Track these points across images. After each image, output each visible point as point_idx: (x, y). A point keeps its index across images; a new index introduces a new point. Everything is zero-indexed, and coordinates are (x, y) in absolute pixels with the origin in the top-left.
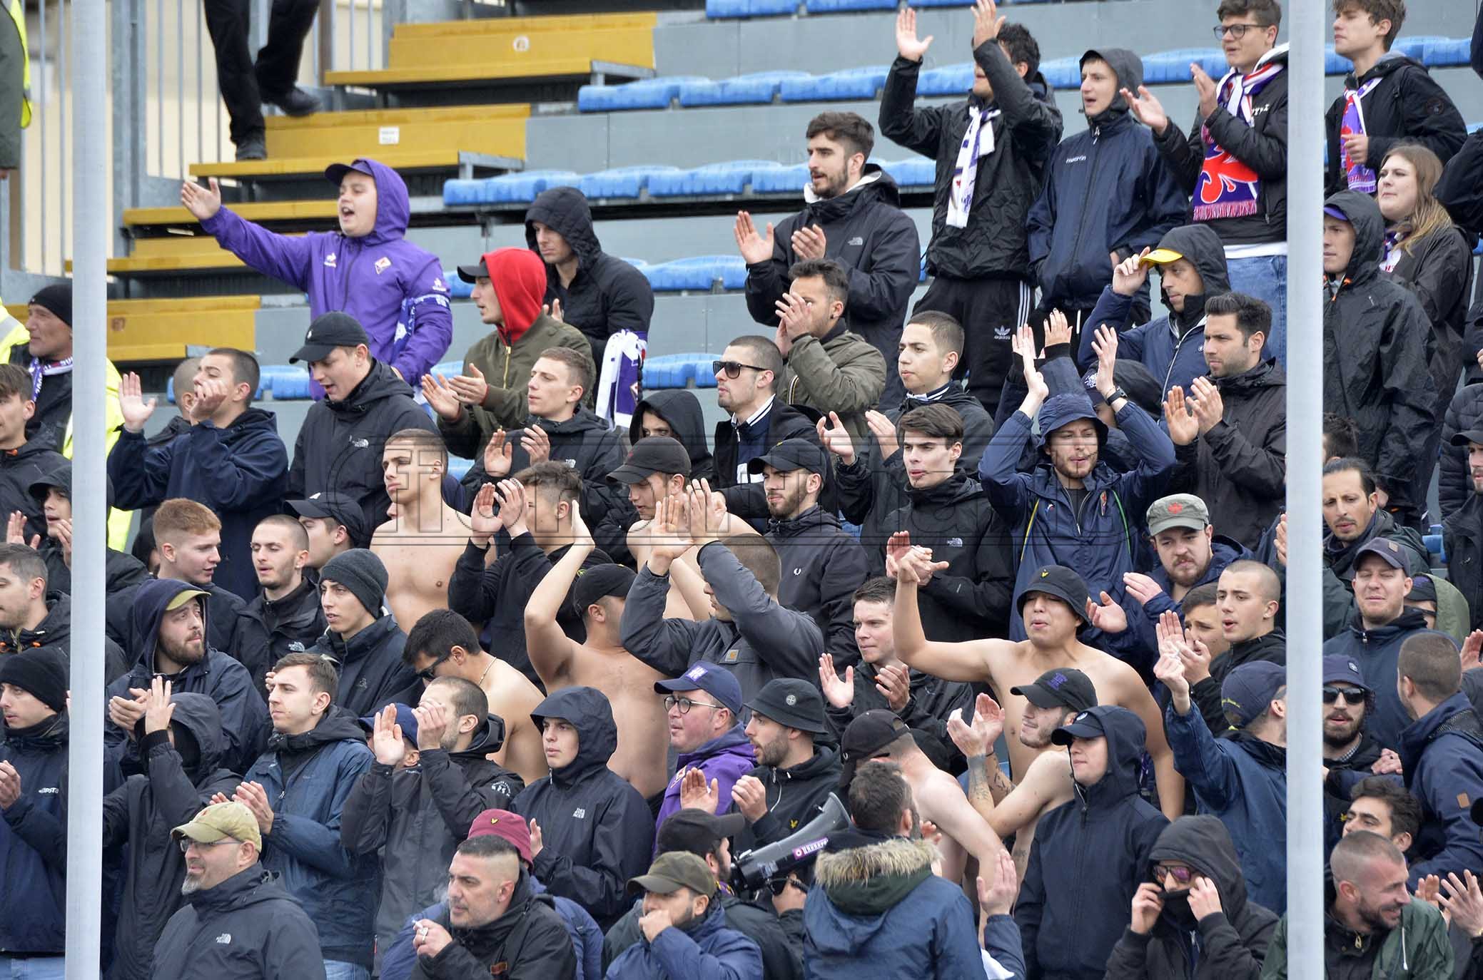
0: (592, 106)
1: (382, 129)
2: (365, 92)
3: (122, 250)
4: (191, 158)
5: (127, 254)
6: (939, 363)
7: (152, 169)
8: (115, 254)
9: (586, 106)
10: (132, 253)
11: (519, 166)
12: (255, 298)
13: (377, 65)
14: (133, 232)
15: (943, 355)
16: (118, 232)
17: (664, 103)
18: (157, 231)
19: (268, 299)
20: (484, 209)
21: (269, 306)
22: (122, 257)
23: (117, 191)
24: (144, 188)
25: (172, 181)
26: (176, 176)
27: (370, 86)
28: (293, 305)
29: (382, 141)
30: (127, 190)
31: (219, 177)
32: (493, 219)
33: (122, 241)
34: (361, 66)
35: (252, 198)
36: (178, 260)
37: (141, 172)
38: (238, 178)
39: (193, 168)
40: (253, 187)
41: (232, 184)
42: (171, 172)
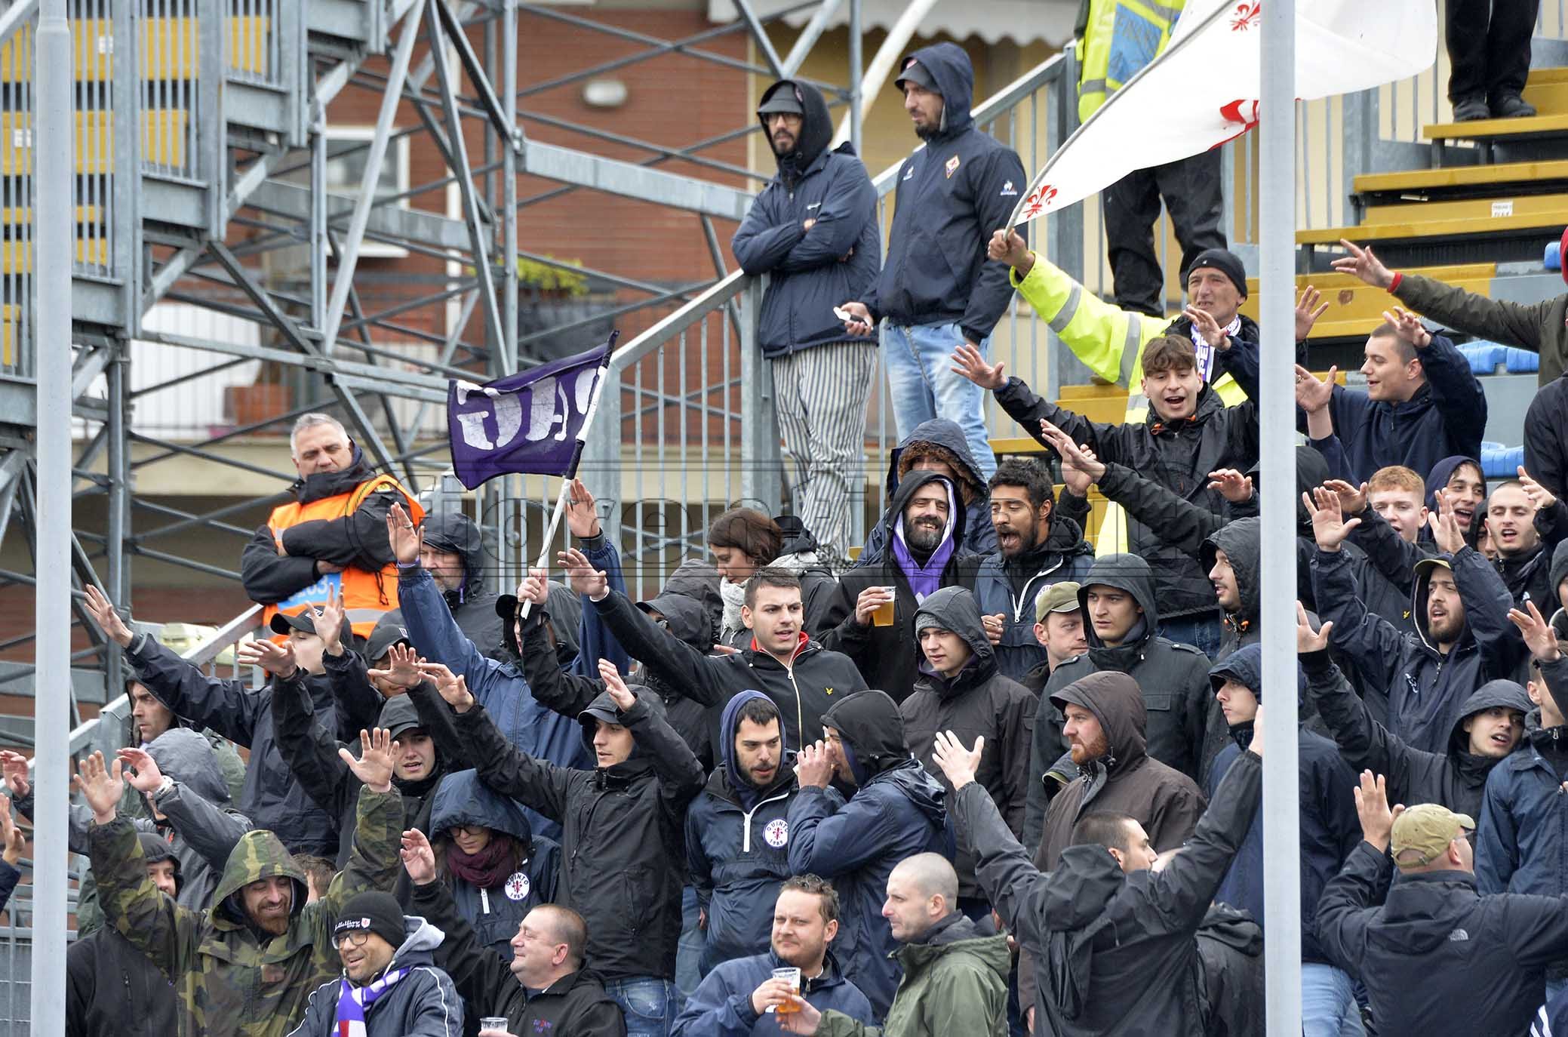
3: (1351, 218)
4: (1426, 119)
5: (1358, 222)
7: (1384, 133)
8: (1345, 222)
10: (1362, 222)
12: (1490, 266)
14: (1364, 200)
16: (1348, 201)
18: (1390, 197)
19: (1504, 267)
21: (1505, 274)
22: (1351, 226)
23: (1347, 157)
24: (1375, 153)
25: (1406, 144)
26: (1410, 139)
28: (1531, 272)
30: (1358, 155)
31: (1456, 139)
33: (1351, 209)
35: (1491, 160)
36: (1409, 227)
37: (1372, 134)
38: (1476, 138)
39: (1427, 131)
40: (1489, 148)
41: (1470, 145)
42: (1405, 135)
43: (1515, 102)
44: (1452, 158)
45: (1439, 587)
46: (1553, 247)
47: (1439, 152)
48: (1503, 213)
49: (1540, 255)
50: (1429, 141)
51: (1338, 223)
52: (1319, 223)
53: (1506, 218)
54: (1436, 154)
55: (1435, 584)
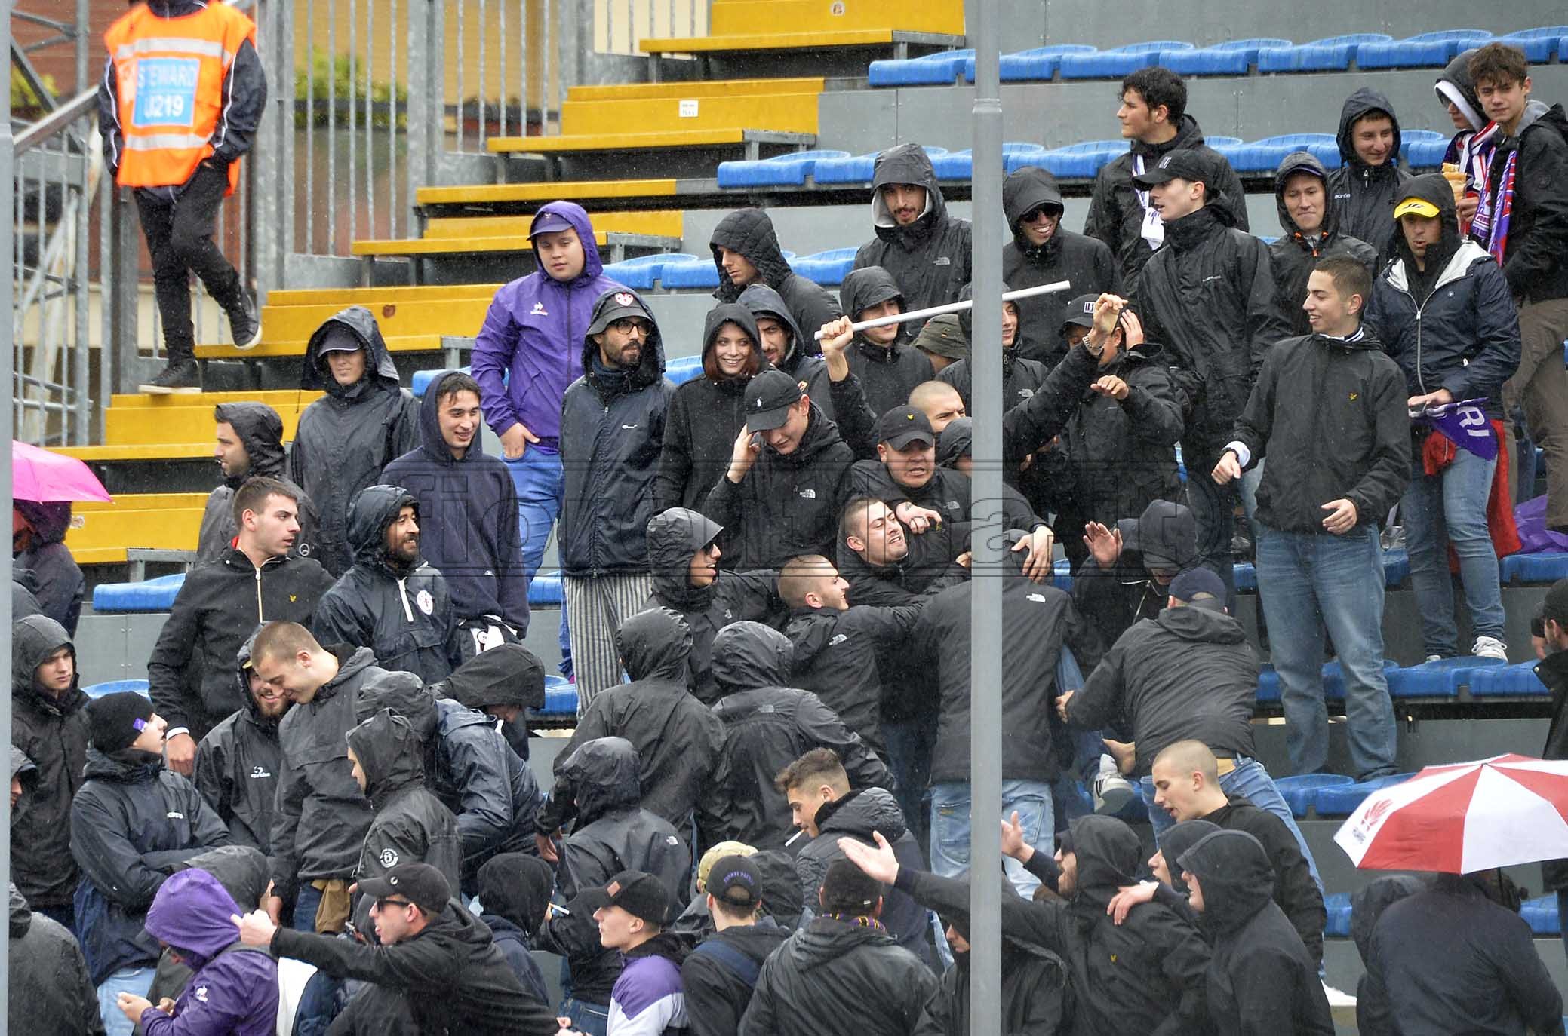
0: (884, 81)
1: (682, 102)
2: (688, 57)
6: (1343, 308)
9: (876, 81)
11: (812, 142)
13: (701, 32)
15: (1345, 300)
17: (949, 78)
20: (755, 191)
27: (692, 53)
29: (682, 114)
32: (766, 201)
34: (683, 34)
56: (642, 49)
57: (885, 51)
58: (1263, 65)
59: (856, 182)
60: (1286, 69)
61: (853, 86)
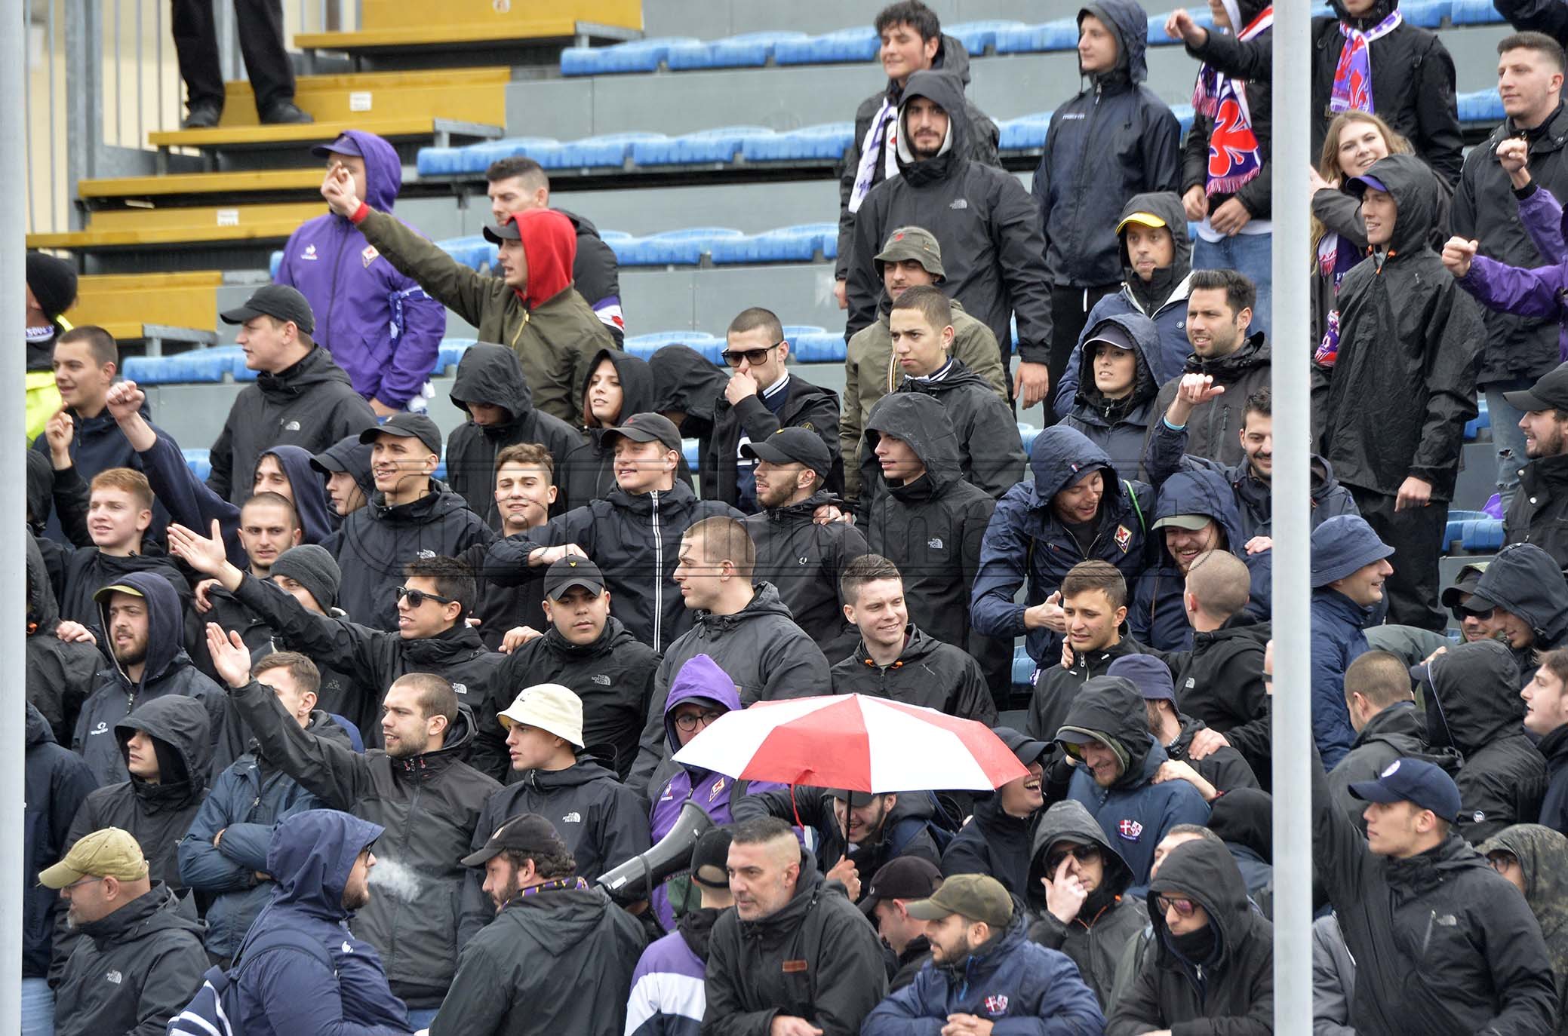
0: (575, 70)
1: (354, 95)
2: (337, 56)
3: (76, 223)
4: (151, 125)
5: (83, 227)
6: (938, 343)
7: (109, 138)
8: (70, 226)
9: (568, 70)
10: (88, 228)
11: (498, 133)
12: (216, 274)
14: (89, 205)
15: (939, 334)
16: (73, 205)
17: (651, 67)
18: (115, 203)
19: (231, 275)
20: (460, 179)
21: (232, 283)
22: (77, 231)
23: (72, 162)
24: (100, 158)
25: (130, 150)
26: (135, 145)
27: (342, 50)
29: (355, 109)
30: (82, 159)
31: (181, 146)
32: (469, 190)
33: (76, 213)
35: (216, 168)
36: (135, 234)
37: (96, 140)
38: (201, 147)
39: (152, 137)
40: (217, 156)
41: (195, 153)
42: (130, 141)
43: (291, 111)
44: (178, 165)
45: (121, 612)
46: (277, 257)
47: (162, 159)
48: (228, 222)
49: (265, 264)
50: (154, 148)
51: (63, 227)
52: (43, 228)
53: (233, 227)
54: (161, 161)
55: (116, 610)
56: (296, 45)
57: (570, 41)
58: (1001, 44)
59: (572, 168)
60: (1024, 50)
61: (543, 76)
